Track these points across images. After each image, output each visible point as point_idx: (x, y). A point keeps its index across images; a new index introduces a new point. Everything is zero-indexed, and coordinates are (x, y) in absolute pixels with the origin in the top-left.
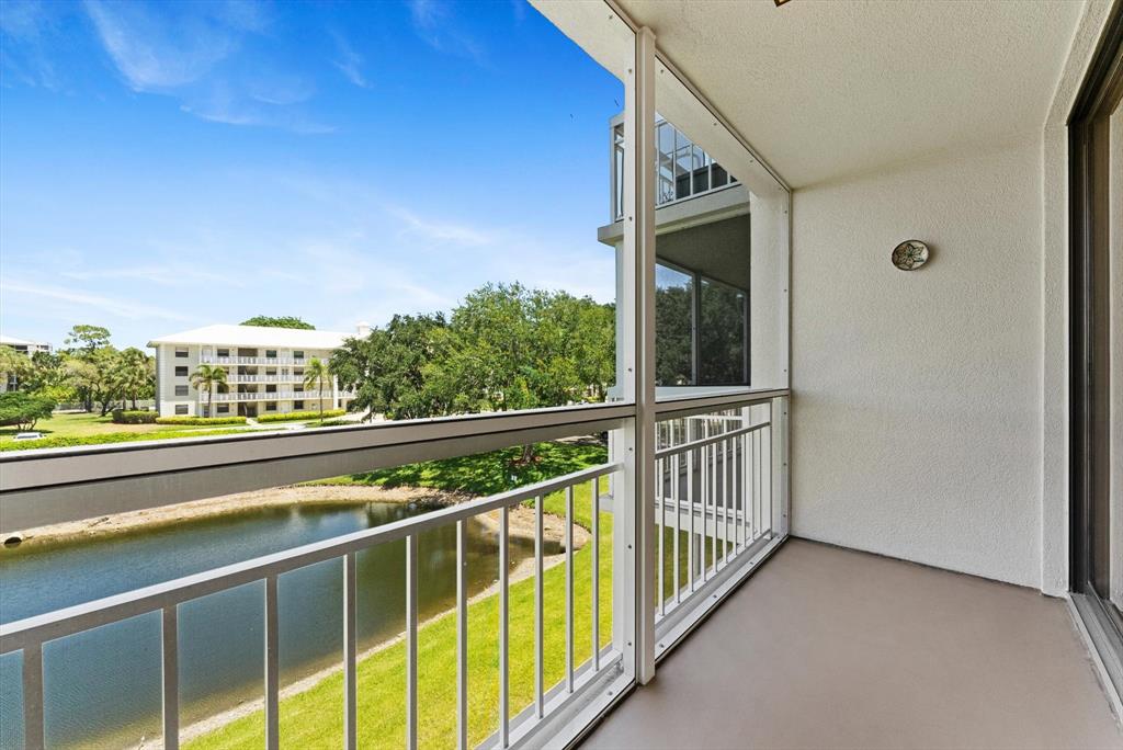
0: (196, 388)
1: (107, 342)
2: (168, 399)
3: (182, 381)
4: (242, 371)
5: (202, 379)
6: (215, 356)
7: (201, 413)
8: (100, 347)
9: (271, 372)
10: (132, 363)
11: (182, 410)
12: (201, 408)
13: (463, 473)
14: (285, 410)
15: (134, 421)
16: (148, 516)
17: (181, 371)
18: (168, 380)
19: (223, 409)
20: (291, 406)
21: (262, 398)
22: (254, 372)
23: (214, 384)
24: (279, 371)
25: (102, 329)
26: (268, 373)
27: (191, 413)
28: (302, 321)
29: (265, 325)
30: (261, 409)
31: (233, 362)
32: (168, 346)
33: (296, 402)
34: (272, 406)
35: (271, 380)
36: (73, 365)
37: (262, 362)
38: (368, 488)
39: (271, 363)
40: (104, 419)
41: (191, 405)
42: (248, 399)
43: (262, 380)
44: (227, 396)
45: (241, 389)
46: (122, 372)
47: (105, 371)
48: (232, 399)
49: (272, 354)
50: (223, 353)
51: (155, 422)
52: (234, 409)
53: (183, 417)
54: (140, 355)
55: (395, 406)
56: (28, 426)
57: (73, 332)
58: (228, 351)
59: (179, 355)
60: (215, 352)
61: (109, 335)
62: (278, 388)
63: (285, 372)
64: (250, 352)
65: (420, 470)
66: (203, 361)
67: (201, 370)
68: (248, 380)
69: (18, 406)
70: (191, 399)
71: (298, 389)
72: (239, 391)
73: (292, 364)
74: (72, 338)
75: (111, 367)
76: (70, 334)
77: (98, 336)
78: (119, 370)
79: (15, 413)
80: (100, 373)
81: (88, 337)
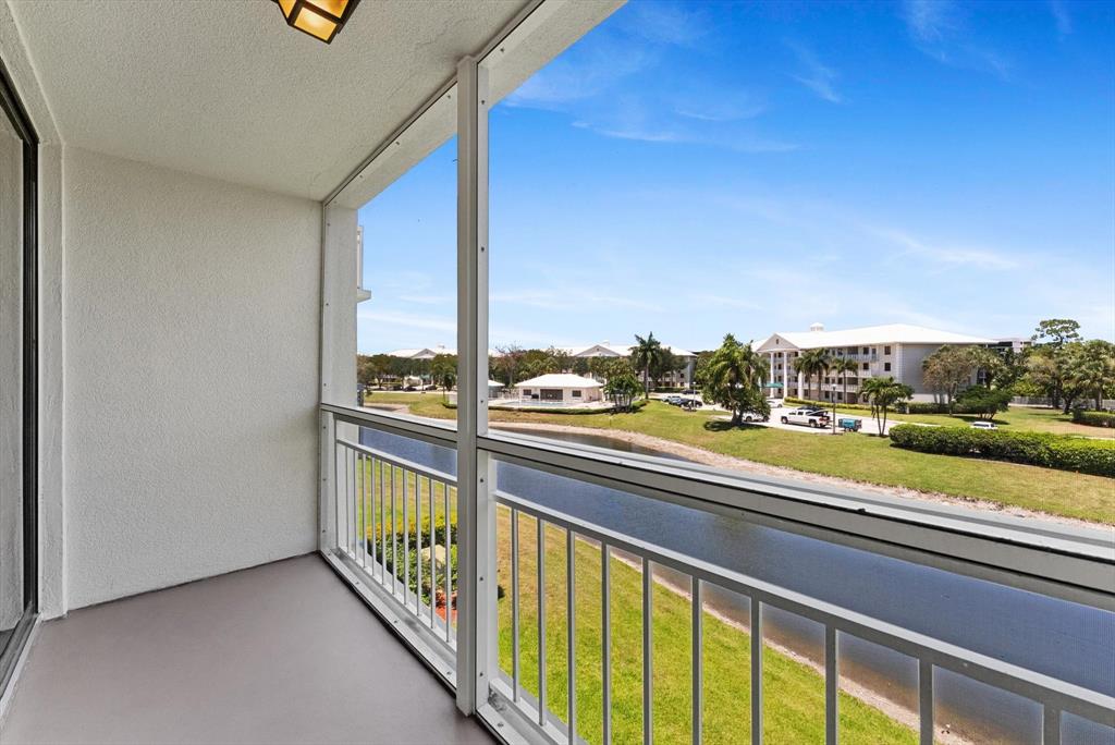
1: (1076, 335)
8: (1069, 340)
10: (1096, 356)
25: (1070, 322)
36: (1035, 360)
40: (1067, 417)
46: (1083, 367)
47: (1065, 366)
54: (1107, 347)
56: (988, 416)
57: (1040, 327)
61: (1078, 327)
69: (980, 398)
74: (1039, 334)
75: (1070, 362)
76: (1038, 330)
77: (1066, 329)
78: (1079, 365)
79: (976, 402)
80: (1059, 368)
81: (1056, 332)
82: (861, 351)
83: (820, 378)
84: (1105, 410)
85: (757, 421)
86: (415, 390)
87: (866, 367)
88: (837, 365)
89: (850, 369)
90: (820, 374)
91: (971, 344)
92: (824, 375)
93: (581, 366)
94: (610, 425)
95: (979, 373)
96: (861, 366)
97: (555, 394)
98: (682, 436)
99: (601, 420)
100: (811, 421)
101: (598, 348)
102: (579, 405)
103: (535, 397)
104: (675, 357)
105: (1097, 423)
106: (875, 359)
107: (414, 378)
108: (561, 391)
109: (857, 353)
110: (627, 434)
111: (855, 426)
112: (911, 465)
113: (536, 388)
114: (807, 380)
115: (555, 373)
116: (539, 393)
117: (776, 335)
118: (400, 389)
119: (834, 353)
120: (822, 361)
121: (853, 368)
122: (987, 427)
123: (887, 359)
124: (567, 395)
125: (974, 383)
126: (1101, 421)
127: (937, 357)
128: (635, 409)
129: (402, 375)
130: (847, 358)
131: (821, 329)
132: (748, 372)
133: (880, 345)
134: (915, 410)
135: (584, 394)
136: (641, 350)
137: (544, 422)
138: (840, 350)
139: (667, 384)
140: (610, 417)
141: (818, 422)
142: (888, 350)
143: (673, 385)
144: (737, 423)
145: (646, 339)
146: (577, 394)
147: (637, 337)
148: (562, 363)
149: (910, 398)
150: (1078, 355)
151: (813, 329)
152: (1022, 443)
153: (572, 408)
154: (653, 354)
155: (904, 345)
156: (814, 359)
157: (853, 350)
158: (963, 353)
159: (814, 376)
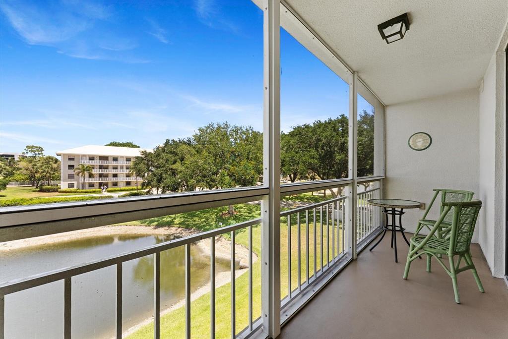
0: (78, 175)
1: (42, 154)
2: (64, 181)
3: (71, 172)
4: (101, 167)
5: (81, 171)
6: (88, 160)
7: (80, 187)
8: (39, 156)
9: (115, 168)
10: (48, 163)
11: (71, 186)
12: (80, 185)
13: (195, 221)
14: (122, 186)
15: (48, 191)
16: (28, 243)
17: (71, 167)
18: (64, 171)
19: (91, 185)
20: (125, 184)
21: (111, 180)
22: (107, 168)
23: (87, 173)
24: (119, 167)
25: (40, 147)
26: (114, 168)
27: (75, 187)
28: (134, 144)
29: (116, 146)
30: (110, 185)
31: (97, 163)
33: (127, 182)
34: (115, 184)
35: (115, 172)
36: (23, 164)
37: (111, 163)
38: (148, 228)
39: (115, 163)
40: (37, 190)
41: (76, 183)
42: (104, 180)
43: (111, 172)
44: (93, 179)
45: (101, 176)
46: (43, 167)
47: (36, 167)
48: (96, 180)
49: (115, 159)
50: (92, 158)
51: (58, 191)
52: (97, 185)
53: (72, 189)
54: (52, 159)
55: (162, 185)
57: (26, 149)
58: (94, 157)
59: (70, 159)
60: (88, 158)
61: (43, 150)
62: (118, 175)
63: (122, 168)
64: (105, 158)
65: (175, 219)
66: (81, 163)
67: (80, 167)
68: (104, 172)
70: (75, 181)
71: (128, 176)
72: (99, 177)
73: (125, 164)
74: (25, 152)
75: (38, 165)
77: (38, 151)
80: (33, 168)
81: (33, 151)
126: (50, 190)
150: (42, 162)
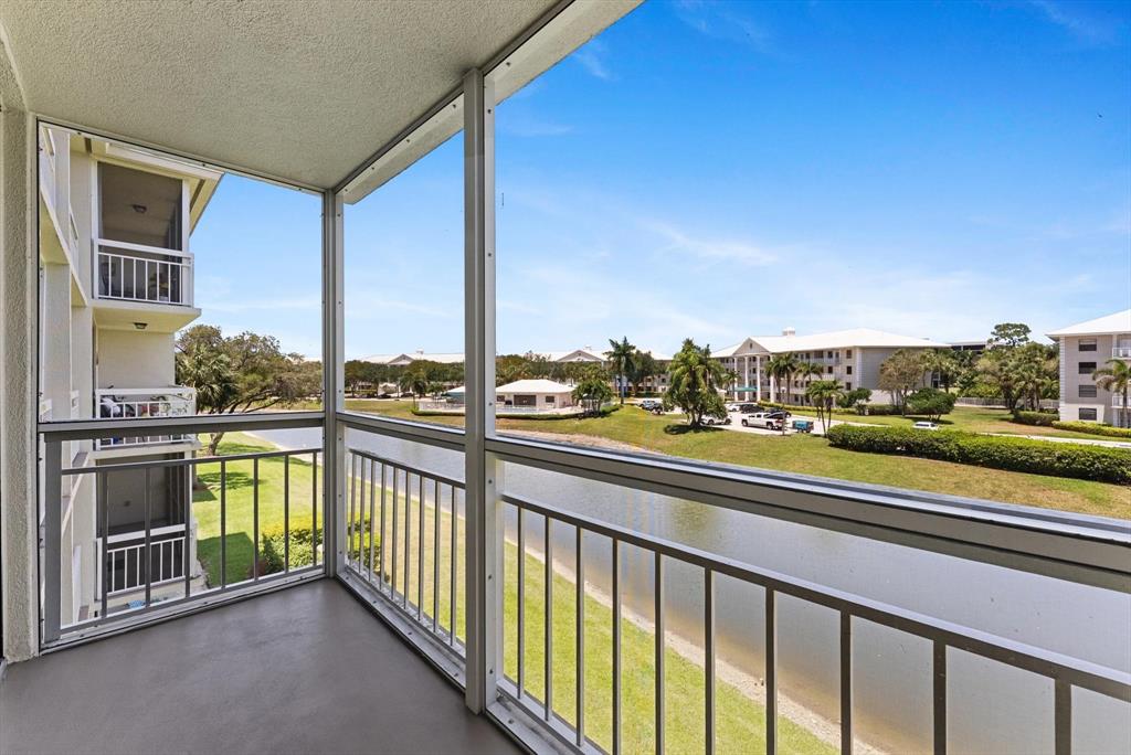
0: (1106, 388)
1: (1025, 339)
2: (1068, 401)
3: (1087, 379)
5: (1112, 377)
7: (1114, 421)
8: (1020, 343)
10: (1031, 359)
11: (1087, 415)
12: (1114, 414)
17: (1086, 367)
18: (1069, 379)
25: (1021, 326)
27: (1100, 419)
32: (1069, 338)
40: (1009, 417)
41: (1100, 410)
46: (1020, 369)
47: (1006, 368)
53: (1088, 423)
54: (1042, 350)
56: (935, 417)
57: (995, 331)
59: (1082, 348)
61: (1029, 331)
66: (1117, 355)
67: (1113, 366)
69: (928, 400)
70: (1099, 402)
74: (994, 337)
75: (1011, 364)
76: (993, 333)
77: (1018, 333)
78: (1017, 367)
79: (926, 403)
80: (1001, 370)
81: (1010, 336)
82: (826, 354)
83: (789, 381)
84: (1042, 410)
85: (720, 424)
86: (389, 397)
87: (830, 370)
88: (803, 368)
89: (815, 372)
90: (789, 377)
91: (928, 348)
92: (792, 378)
93: (558, 371)
94: (576, 430)
95: (934, 376)
96: (826, 369)
97: (528, 400)
98: (643, 439)
99: (568, 425)
100: (768, 423)
101: (579, 353)
102: (550, 410)
103: (508, 403)
104: (654, 361)
105: (1031, 421)
106: (838, 362)
107: (391, 385)
108: (535, 396)
109: (822, 357)
110: (592, 438)
111: (808, 427)
112: (842, 463)
113: (509, 394)
114: (778, 383)
115: (532, 378)
116: (512, 399)
117: (749, 339)
118: (374, 397)
119: (802, 357)
120: (790, 365)
121: (819, 371)
122: (929, 427)
123: (848, 363)
124: (540, 401)
125: (929, 385)
126: (1035, 421)
127: (892, 360)
128: (604, 414)
129: (376, 382)
130: (812, 361)
131: (793, 333)
132: (704, 376)
133: (843, 349)
134: (873, 412)
135: (557, 399)
136: (614, 355)
137: (513, 428)
138: (808, 354)
139: (649, 388)
140: (576, 422)
141: (775, 424)
142: (849, 353)
143: (655, 389)
144: (697, 427)
145: (620, 343)
146: (550, 399)
147: (611, 341)
148: (540, 368)
149: (868, 400)
150: (1017, 357)
151: (785, 334)
152: (937, 440)
153: (541, 413)
154: (627, 359)
155: (864, 349)
156: (782, 363)
157: (819, 354)
158: (917, 357)
159: (784, 380)
